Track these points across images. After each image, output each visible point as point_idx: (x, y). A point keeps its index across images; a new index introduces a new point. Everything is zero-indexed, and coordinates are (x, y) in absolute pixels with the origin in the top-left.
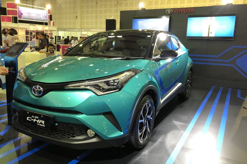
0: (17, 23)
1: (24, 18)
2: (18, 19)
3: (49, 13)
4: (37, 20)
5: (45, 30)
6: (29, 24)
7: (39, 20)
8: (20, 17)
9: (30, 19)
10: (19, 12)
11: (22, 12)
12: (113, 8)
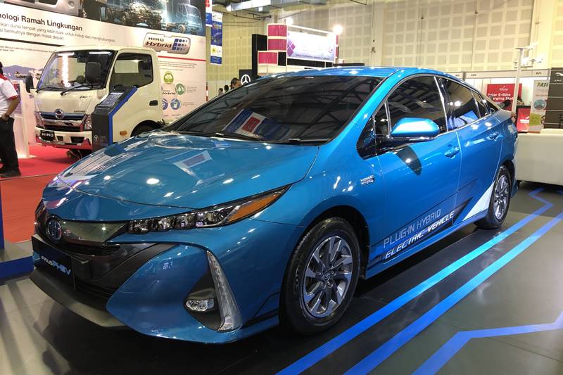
0: (285, 65)
2: (287, 57)
3: (337, 43)
4: (316, 58)
7: (319, 58)
8: (291, 53)
9: (307, 56)
10: (290, 42)
11: (294, 43)
12: (463, 28)
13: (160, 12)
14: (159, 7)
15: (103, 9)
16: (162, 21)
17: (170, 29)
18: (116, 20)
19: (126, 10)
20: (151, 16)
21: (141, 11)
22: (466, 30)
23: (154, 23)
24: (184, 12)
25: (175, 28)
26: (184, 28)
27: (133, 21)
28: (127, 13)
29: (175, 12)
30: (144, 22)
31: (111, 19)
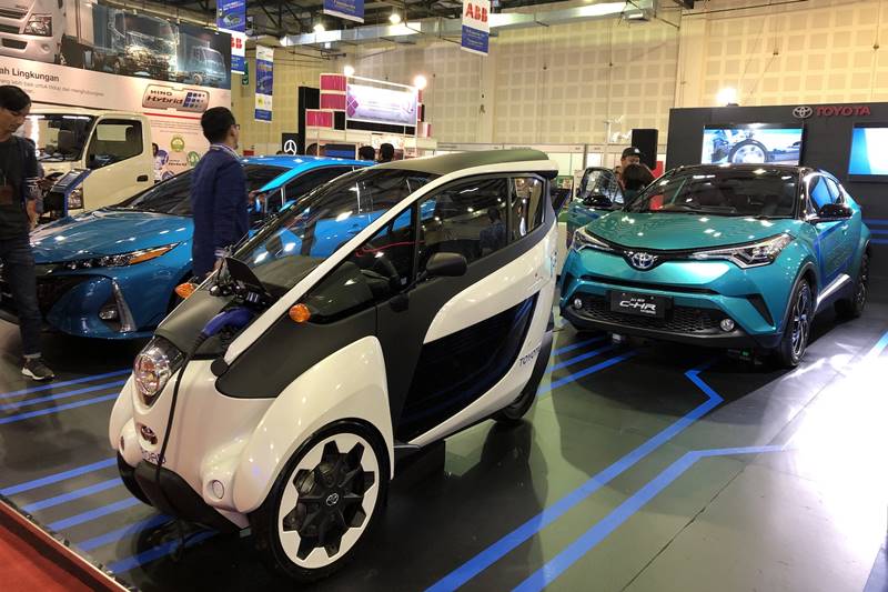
0: (343, 129)
1: (362, 117)
2: (347, 118)
3: (420, 101)
4: (388, 120)
5: (407, 149)
6: (371, 132)
7: (393, 120)
8: (352, 113)
9: (375, 118)
10: (351, 98)
11: (357, 100)
12: (595, 84)
13: (167, 57)
14: (167, 51)
15: (88, 54)
16: (169, 70)
17: (180, 80)
18: (106, 68)
19: (120, 55)
20: (155, 63)
21: (141, 56)
22: (599, 86)
23: (159, 72)
24: (202, 58)
25: (187, 78)
26: (201, 79)
27: (130, 69)
28: (121, 59)
29: (189, 57)
30: (145, 71)
31: (98, 66)
